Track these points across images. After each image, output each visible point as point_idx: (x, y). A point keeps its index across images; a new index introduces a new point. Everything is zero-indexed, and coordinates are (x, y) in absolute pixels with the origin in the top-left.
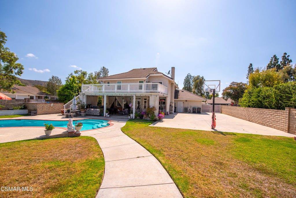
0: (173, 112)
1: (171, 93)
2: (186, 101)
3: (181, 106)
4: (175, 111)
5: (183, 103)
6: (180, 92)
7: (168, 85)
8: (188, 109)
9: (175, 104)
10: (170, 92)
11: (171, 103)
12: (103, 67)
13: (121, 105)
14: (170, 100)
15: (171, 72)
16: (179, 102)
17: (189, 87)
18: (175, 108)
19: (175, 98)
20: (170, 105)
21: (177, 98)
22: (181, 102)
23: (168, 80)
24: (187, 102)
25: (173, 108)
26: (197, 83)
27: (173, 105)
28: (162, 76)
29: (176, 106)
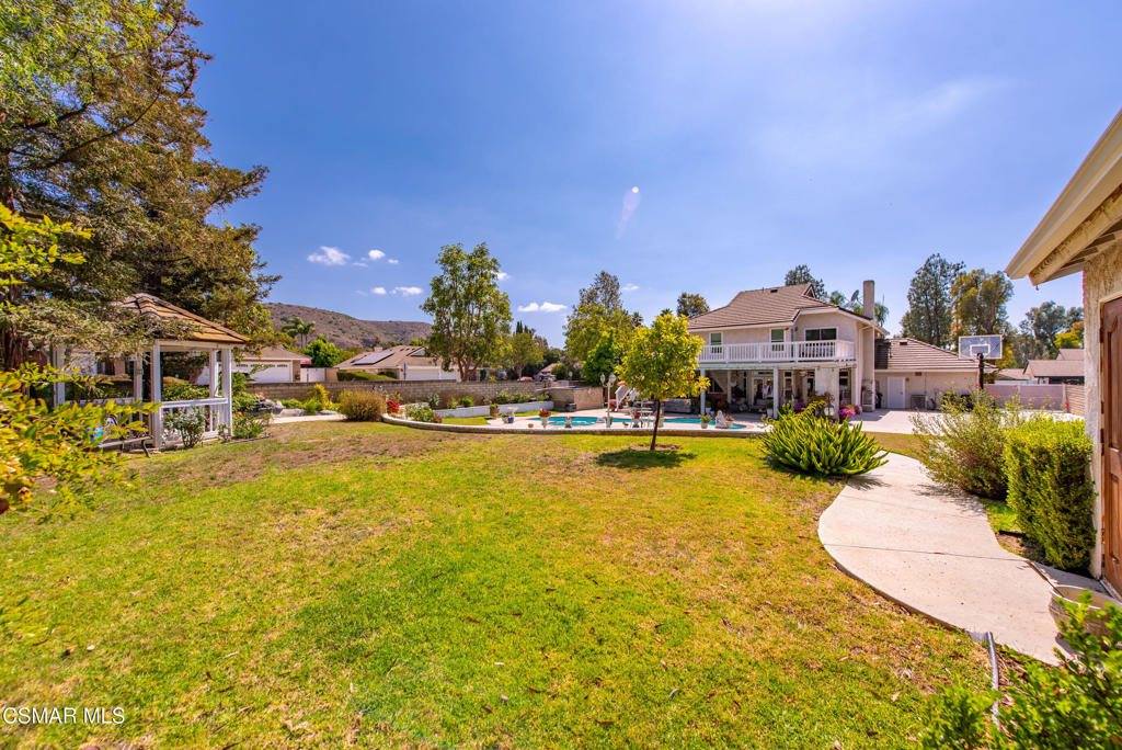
0: (873, 408)
1: (865, 353)
2: (918, 374)
3: (897, 388)
4: (878, 406)
5: (907, 380)
6: (895, 346)
7: (856, 334)
8: (927, 399)
9: (877, 383)
10: (861, 351)
11: (864, 381)
12: (603, 274)
13: (723, 388)
14: (861, 376)
15: (861, 295)
16: (894, 378)
17: (936, 309)
18: (879, 395)
19: (876, 367)
20: (863, 389)
21: (886, 367)
22: (898, 378)
23: (855, 323)
24: (923, 377)
25: (874, 395)
26: (973, 299)
27: (873, 388)
28: (835, 313)
29: (880, 391)
